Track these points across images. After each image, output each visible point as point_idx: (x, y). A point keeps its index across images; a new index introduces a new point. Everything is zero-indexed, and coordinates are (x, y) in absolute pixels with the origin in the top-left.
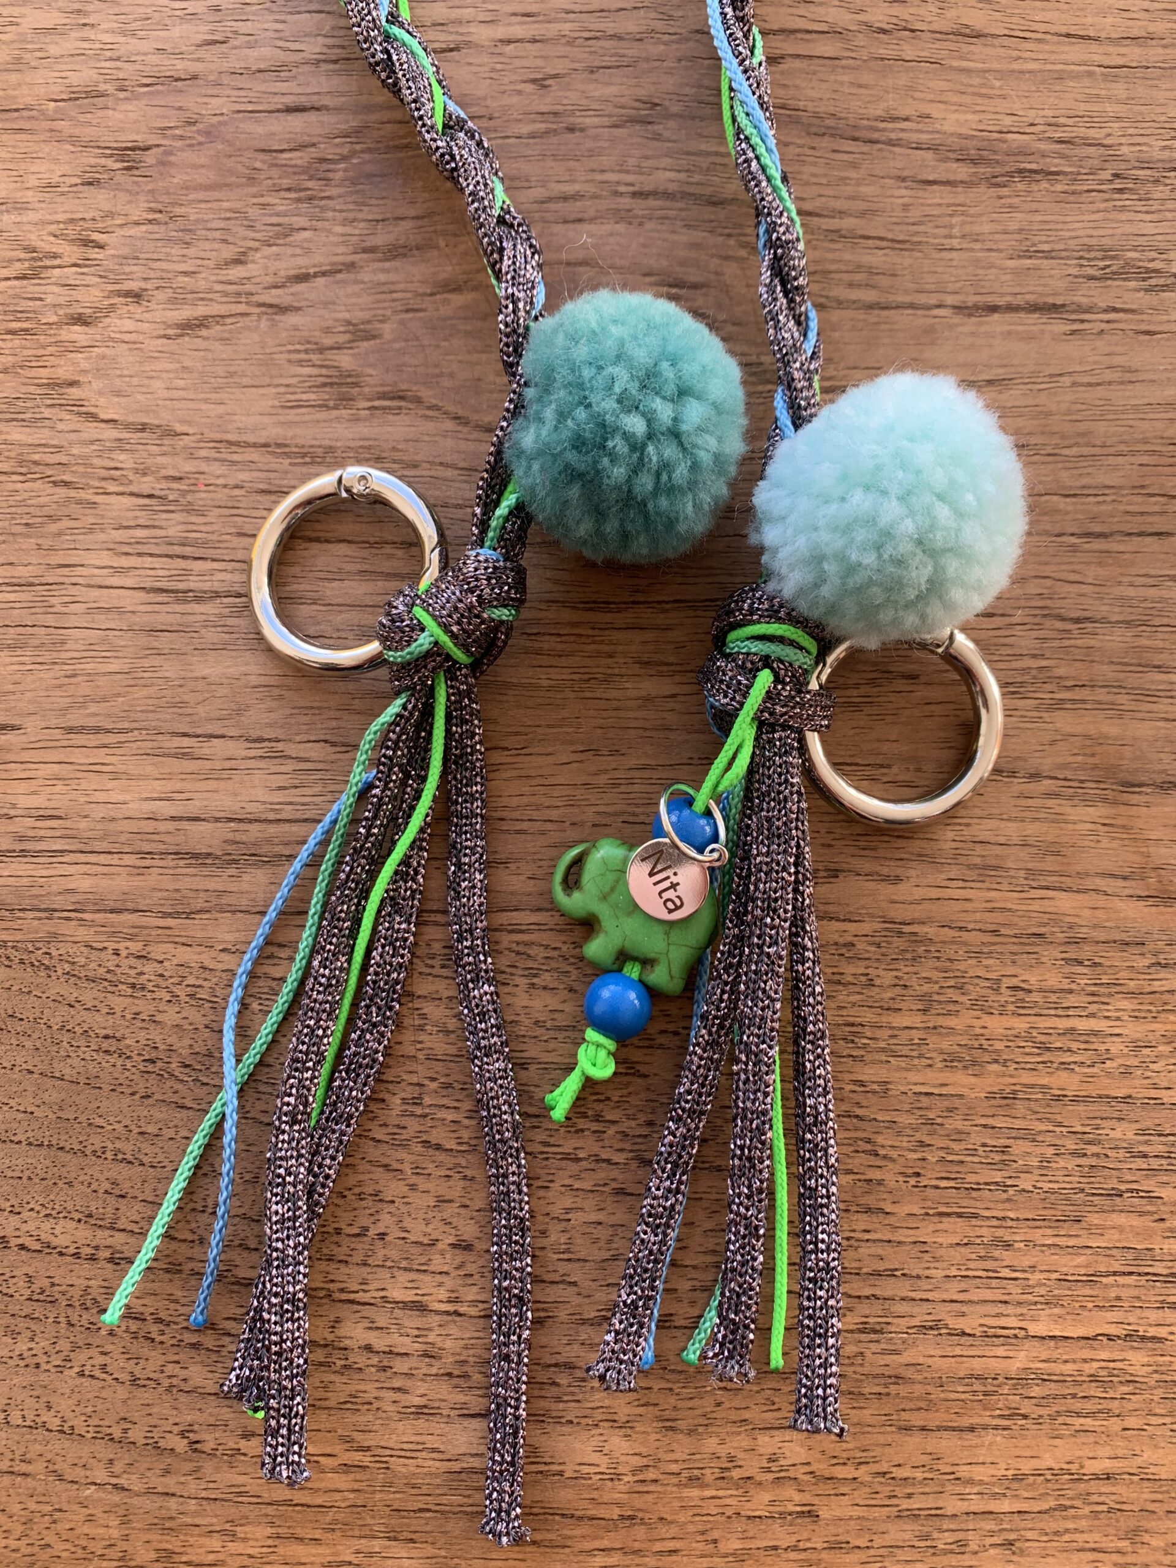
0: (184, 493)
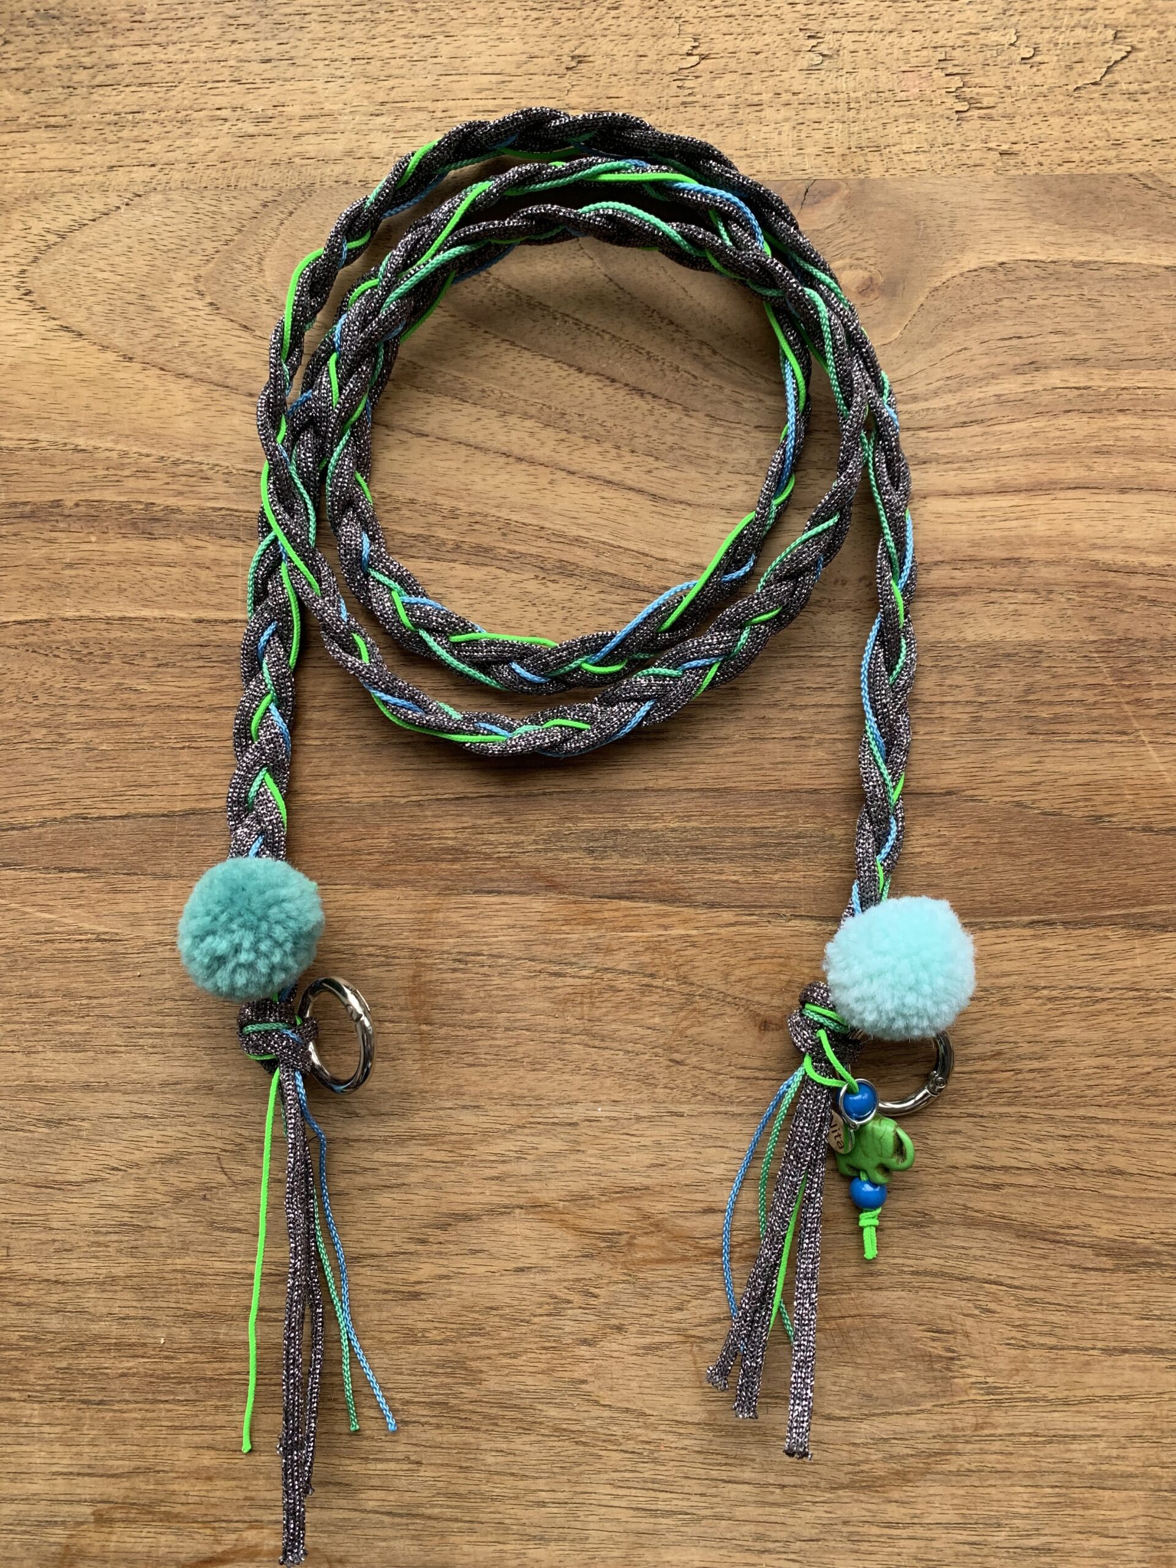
0: (652, 1452)
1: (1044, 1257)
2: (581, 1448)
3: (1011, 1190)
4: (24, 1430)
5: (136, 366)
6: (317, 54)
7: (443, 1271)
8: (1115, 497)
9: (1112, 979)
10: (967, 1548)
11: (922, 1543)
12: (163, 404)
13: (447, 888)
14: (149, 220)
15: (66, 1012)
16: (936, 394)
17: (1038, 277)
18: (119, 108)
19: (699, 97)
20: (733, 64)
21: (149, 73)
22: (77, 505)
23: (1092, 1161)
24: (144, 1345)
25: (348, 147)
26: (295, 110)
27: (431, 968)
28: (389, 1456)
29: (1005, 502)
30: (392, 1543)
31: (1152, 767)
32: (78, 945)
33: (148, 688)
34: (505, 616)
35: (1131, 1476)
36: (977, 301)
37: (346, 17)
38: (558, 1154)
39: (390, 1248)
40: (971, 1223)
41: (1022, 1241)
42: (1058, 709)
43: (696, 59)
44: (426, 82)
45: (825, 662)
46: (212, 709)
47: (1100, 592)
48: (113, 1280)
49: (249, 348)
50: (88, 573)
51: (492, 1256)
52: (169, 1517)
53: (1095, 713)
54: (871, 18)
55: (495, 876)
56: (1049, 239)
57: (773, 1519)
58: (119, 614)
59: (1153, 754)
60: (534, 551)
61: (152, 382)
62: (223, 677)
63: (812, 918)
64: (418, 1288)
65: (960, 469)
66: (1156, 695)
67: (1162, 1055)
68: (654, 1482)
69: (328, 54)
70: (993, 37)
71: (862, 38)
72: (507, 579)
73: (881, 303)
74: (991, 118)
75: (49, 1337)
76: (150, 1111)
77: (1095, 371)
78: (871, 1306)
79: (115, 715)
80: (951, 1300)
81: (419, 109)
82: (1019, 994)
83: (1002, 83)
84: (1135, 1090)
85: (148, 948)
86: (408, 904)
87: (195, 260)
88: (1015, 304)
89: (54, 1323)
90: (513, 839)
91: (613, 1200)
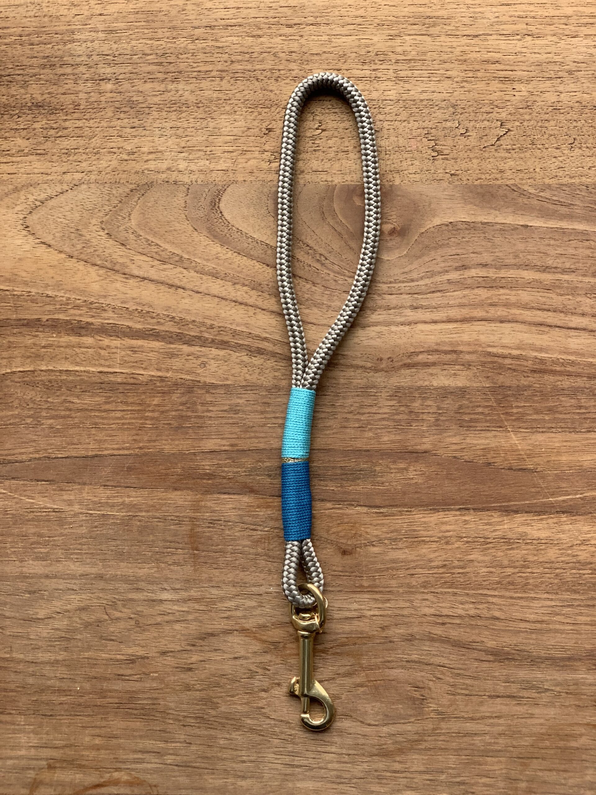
1: (463, 655)
2: (261, 737)
3: (450, 625)
4: (17, 727)
5: (74, 260)
6: (155, 125)
7: (201, 658)
8: (498, 324)
9: (494, 534)
10: (428, 782)
11: (409, 780)
12: (86, 277)
13: (206, 491)
14: (81, 196)
15: (39, 543)
16: (422, 278)
17: (466, 229)
18: (68, 147)
19: (321, 148)
20: (336, 134)
21: (81, 132)
22: (47, 320)
23: (485, 613)
24: (70, 690)
25: (169, 166)
26: (145, 149)
27: (199, 526)
28: (177, 740)
29: (451, 326)
30: (178, 778)
31: (513, 442)
32: (45, 514)
33: (78, 401)
34: (233, 371)
35: (500, 751)
36: (440, 239)
37: (168, 109)
38: (254, 607)
39: (179, 648)
40: (432, 640)
41: (454, 648)
42: (473, 416)
43: (320, 131)
44: (203, 139)
45: (373, 394)
46: (105, 411)
47: (491, 366)
48: (57, 661)
49: (124, 253)
50: (52, 351)
51: (224, 652)
52: (81, 766)
53: (488, 418)
54: (396, 115)
55: (227, 486)
56: (473, 212)
57: (344, 769)
58: (65, 369)
59: (513, 436)
60: (246, 343)
61: (81, 268)
62: (110, 397)
63: (365, 506)
64: (191, 666)
65: (432, 311)
66: (515, 411)
67: (515, 567)
68: (293, 752)
69: (160, 125)
70: (449, 124)
71: (392, 123)
72: (235, 355)
73: (398, 239)
74: (447, 159)
75: (29, 686)
76: (75, 587)
77: (491, 270)
78: (388, 676)
79: (63, 413)
80: (423, 674)
81: (199, 150)
82: (454, 540)
83: (452, 144)
84: (504, 582)
85: (76, 515)
86: (189, 498)
87: (101, 214)
88: (456, 240)
89: (31, 680)
90: (235, 470)
91: (277, 628)
